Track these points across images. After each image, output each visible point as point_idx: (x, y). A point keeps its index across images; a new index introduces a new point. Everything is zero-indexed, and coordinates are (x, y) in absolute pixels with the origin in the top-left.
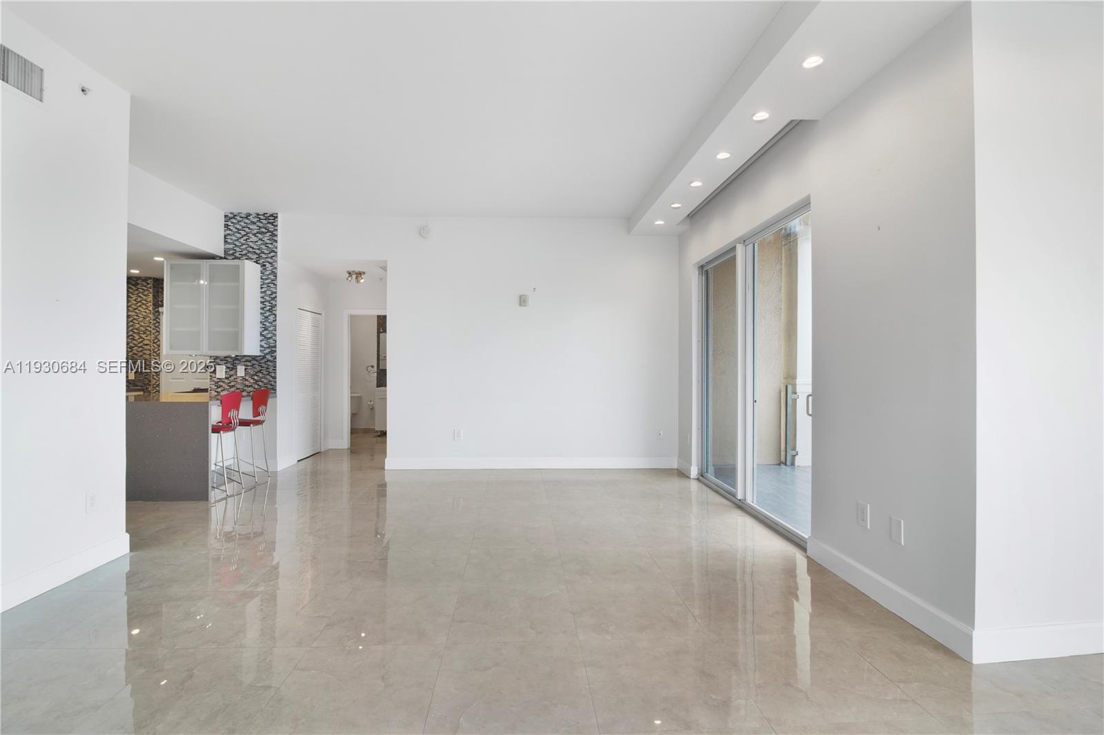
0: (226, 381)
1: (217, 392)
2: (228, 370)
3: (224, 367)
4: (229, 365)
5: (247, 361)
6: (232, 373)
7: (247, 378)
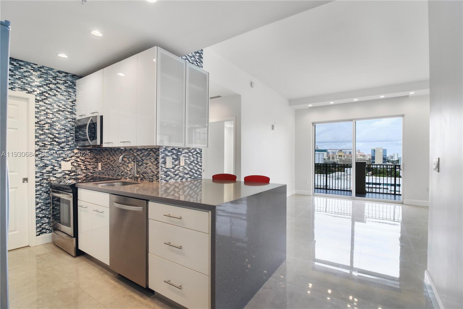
0: (173, 170)
1: (166, 181)
2: (174, 161)
3: (171, 158)
4: (174, 156)
5: (186, 153)
6: (177, 162)
7: (186, 167)
